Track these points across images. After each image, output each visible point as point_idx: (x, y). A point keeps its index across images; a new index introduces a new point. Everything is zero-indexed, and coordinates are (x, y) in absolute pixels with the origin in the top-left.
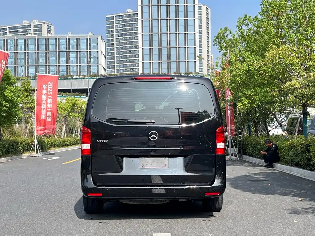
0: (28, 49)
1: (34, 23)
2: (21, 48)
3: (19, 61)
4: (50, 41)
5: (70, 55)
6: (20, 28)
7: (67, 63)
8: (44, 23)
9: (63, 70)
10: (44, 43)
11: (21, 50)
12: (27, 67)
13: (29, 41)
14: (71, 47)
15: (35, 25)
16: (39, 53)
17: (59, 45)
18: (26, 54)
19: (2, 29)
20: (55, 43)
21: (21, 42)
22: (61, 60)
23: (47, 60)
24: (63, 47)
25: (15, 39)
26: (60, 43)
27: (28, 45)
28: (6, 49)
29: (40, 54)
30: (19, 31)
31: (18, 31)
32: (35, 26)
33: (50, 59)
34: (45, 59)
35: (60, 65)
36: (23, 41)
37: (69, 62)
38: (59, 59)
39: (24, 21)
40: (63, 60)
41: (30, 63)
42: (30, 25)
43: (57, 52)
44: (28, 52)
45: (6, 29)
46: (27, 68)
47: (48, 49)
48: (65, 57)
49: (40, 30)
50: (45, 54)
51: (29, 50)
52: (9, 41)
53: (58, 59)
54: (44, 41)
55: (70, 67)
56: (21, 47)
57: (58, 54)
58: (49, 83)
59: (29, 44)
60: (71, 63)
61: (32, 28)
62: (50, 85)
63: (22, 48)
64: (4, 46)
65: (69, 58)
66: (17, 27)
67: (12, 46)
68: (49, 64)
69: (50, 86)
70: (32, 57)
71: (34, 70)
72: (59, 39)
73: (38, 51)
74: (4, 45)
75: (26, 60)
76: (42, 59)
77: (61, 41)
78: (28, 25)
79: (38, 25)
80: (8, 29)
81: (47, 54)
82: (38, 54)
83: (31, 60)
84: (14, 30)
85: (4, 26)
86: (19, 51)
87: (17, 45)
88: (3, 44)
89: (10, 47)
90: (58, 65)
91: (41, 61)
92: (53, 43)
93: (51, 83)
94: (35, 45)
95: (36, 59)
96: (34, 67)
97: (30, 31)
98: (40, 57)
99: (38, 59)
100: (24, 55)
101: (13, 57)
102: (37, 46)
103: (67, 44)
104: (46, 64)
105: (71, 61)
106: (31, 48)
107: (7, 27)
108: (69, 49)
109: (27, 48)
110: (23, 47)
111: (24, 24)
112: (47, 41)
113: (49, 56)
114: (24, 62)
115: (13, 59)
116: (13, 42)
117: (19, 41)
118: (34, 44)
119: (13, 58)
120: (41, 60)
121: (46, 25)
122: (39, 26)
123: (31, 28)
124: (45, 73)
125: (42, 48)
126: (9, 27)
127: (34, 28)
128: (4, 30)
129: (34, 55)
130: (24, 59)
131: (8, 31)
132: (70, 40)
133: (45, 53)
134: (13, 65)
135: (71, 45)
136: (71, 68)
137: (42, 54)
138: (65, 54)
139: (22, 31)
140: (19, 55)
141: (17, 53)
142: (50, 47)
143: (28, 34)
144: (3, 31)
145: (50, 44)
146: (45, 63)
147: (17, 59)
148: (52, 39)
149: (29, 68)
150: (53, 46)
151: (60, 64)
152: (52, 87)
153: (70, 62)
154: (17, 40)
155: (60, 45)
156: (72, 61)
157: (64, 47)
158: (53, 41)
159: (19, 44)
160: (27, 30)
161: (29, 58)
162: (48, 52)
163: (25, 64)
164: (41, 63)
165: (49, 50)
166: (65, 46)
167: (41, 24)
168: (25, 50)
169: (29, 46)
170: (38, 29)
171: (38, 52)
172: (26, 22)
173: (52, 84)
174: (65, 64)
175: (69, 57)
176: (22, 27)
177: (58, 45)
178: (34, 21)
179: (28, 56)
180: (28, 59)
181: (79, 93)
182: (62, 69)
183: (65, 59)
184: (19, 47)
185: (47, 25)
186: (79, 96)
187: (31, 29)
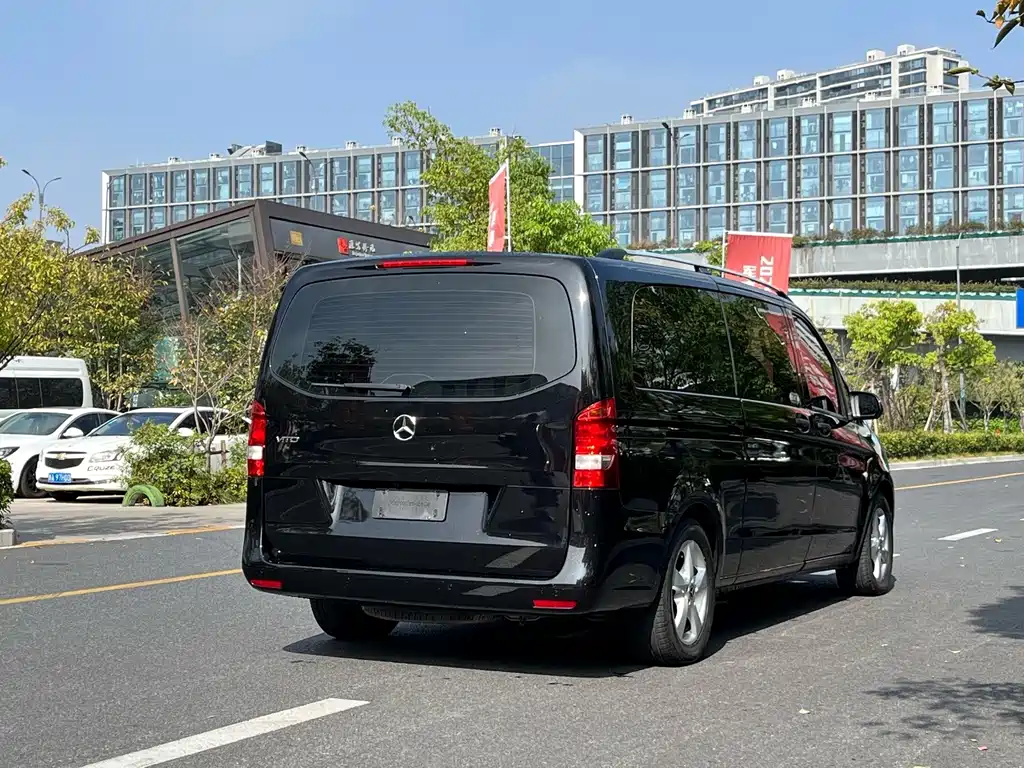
0: (863, 143)
1: (901, 56)
2: (842, 142)
3: (836, 184)
4: (935, 111)
5: (1001, 155)
6: (857, 77)
7: (992, 183)
8: (935, 53)
9: (978, 206)
10: (917, 122)
11: (842, 149)
12: (859, 204)
13: (869, 118)
14: (1005, 127)
15: (903, 64)
16: (900, 153)
17: (965, 123)
18: (858, 160)
19: (801, 84)
20: (951, 119)
21: (843, 123)
22: (971, 174)
23: (925, 176)
24: (978, 129)
25: (822, 116)
26: (970, 118)
27: (863, 130)
28: (796, 149)
29: (902, 160)
30: (853, 87)
31: (849, 86)
32: (904, 66)
33: (935, 172)
34: (917, 172)
35: (966, 191)
36: (849, 119)
37: (998, 178)
38: (965, 169)
39: (869, 53)
40: (977, 175)
41: (869, 189)
42: (890, 63)
43: (957, 147)
44: (864, 154)
45: (812, 84)
46: (861, 204)
47: (928, 138)
48: (986, 162)
49: (922, 77)
50: (917, 157)
51: (868, 145)
52: (804, 123)
53: (961, 171)
54: (917, 113)
55: (1001, 196)
56: (843, 138)
57: (961, 154)
58: (763, 259)
59: (868, 127)
60: (1006, 180)
61: (895, 73)
62: (765, 265)
63: (846, 141)
64: (790, 141)
65: (1000, 165)
66: (846, 75)
67: (814, 139)
68: (932, 188)
69: (764, 271)
70: (876, 168)
71: (883, 209)
72: (965, 103)
73: (895, 149)
74: (790, 136)
75: (858, 178)
76: (909, 174)
77: (971, 109)
78: (881, 65)
79: (913, 61)
80: (819, 82)
81: (926, 156)
82: (894, 156)
83: (873, 178)
84: (838, 85)
85: (808, 75)
86: (837, 151)
87: (830, 134)
88: (786, 134)
89: (809, 140)
90: (960, 189)
91: (904, 181)
92: (945, 119)
93: (770, 260)
94: (888, 130)
95: (888, 173)
96: (884, 201)
97: (887, 83)
98: (901, 167)
99: (896, 173)
100: (850, 165)
101: (815, 173)
102: (894, 133)
103: (991, 118)
104: (922, 188)
105: (1005, 174)
106: (875, 138)
107: (817, 77)
108: (1000, 136)
109: (861, 140)
110: (849, 138)
111: (870, 62)
112: (927, 112)
113: (930, 161)
114: (850, 185)
115: (818, 180)
116: (818, 124)
117: (837, 120)
118: (884, 126)
119: (818, 175)
120: (905, 179)
121: (940, 58)
122: (918, 64)
123: (890, 73)
124: (754, 227)
125: (909, 136)
126: (821, 78)
127: (901, 71)
128: (806, 87)
129: (882, 163)
130: (851, 177)
131: (819, 89)
132: (1004, 104)
133: (918, 152)
134: (816, 196)
135: (1005, 122)
136: (1006, 197)
137: (909, 156)
138: (986, 154)
139: (862, 85)
140: (836, 166)
141: (830, 157)
142: (936, 131)
143: (867, 96)
144: (804, 89)
145: (934, 121)
146: (918, 187)
147: (830, 178)
148: (942, 105)
149: (867, 203)
150: (945, 127)
151: (967, 186)
152: (770, 274)
153: (1002, 178)
154: (830, 115)
155: (969, 123)
156: (1010, 173)
157: (983, 130)
158: (944, 111)
159: (836, 128)
160: (877, 80)
161: (867, 171)
162: (928, 149)
163: (855, 192)
164: (905, 185)
165: (930, 141)
166: (985, 125)
167: (925, 59)
168: (855, 148)
169: (867, 133)
170: (914, 75)
171: (896, 152)
172: (877, 56)
173: (771, 263)
174: (984, 183)
175: (998, 163)
176: (862, 71)
177: (961, 122)
178: (901, 49)
179: (863, 165)
180: (863, 174)
181: (993, 282)
182: (975, 204)
183: (986, 169)
184: (837, 139)
185: (945, 60)
186: (993, 294)
187: (890, 78)
